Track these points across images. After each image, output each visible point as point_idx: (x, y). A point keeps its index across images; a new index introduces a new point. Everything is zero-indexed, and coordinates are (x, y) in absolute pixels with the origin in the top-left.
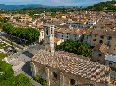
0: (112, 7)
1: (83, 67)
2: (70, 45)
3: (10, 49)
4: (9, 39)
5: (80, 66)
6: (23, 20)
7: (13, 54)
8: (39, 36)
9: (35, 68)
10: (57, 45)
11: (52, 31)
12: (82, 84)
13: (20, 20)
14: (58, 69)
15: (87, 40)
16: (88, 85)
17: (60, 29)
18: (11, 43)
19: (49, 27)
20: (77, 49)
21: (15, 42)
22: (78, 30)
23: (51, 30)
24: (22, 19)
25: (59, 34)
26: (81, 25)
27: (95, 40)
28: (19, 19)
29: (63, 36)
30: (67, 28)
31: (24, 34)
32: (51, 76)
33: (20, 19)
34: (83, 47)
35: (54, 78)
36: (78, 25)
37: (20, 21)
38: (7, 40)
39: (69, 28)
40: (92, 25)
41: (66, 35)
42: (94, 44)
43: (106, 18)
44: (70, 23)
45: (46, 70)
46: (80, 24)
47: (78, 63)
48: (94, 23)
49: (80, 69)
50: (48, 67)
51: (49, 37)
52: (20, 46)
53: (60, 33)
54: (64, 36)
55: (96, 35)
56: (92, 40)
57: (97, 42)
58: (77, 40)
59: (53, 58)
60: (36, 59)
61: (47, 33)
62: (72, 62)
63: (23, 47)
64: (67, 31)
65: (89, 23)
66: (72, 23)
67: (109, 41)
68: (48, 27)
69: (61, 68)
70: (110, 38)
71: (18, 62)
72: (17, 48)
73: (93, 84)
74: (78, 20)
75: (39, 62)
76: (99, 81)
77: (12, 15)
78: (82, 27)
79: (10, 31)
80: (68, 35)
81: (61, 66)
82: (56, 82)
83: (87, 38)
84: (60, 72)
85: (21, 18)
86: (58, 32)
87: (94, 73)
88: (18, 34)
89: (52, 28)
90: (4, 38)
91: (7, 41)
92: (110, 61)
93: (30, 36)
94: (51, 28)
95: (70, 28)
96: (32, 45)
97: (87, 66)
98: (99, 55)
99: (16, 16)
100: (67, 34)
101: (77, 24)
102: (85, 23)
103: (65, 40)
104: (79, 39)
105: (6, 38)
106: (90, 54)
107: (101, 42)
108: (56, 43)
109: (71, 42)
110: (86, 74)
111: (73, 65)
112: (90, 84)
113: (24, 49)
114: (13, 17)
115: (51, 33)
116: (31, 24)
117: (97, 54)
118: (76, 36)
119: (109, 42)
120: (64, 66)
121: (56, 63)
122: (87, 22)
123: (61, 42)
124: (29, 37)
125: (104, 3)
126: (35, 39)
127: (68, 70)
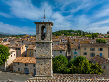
27: (85, 54)
51: (49, 43)
55: (85, 48)
57: (88, 56)
67: (101, 52)
83: (76, 53)
86: (35, 51)
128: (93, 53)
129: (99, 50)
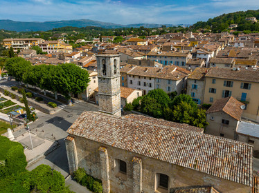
0: (247, 24)
1: (188, 144)
2: (157, 102)
3: (20, 112)
4: (19, 92)
5: (181, 142)
6: (51, 51)
7: (28, 122)
8: (87, 82)
9: (76, 152)
10: (128, 103)
11: (115, 66)
12: (185, 185)
13: (45, 51)
14: (129, 151)
15: (194, 91)
16: (200, 187)
17: (133, 68)
18: (24, 101)
19: (109, 57)
20: (173, 109)
21: (33, 97)
22: (174, 70)
23: (113, 64)
24: (49, 49)
25: (131, 78)
26: (180, 60)
27: (213, 91)
28: (43, 51)
29: (139, 82)
30: (149, 65)
31: (52, 79)
32: (112, 169)
33: (46, 49)
34: (186, 105)
35: (120, 174)
36: (174, 60)
37: (46, 53)
38: (15, 92)
39: (153, 65)
40: (205, 60)
41: (148, 81)
42: (211, 100)
43: (236, 45)
44: (156, 57)
45: (102, 155)
46: (177, 57)
47: (176, 136)
48: (209, 56)
49: (180, 150)
50: (106, 148)
51: (109, 79)
52: (44, 106)
53: (134, 76)
54: (142, 83)
55: (214, 80)
56: (207, 90)
57: (218, 96)
58: (171, 91)
59: (117, 128)
60: (79, 131)
61: (104, 71)
62: (162, 135)
63: (49, 108)
64: (150, 71)
65: (198, 56)
66: (161, 56)
67: (245, 91)
68: (105, 57)
69: (137, 147)
70: (246, 86)
71: (36, 140)
72: (37, 111)
73: (213, 183)
74: (173, 50)
75: (84, 136)
76: (227, 176)
77: (27, 41)
78: (183, 64)
79: (21, 74)
80: (152, 81)
81: (137, 144)
82: (125, 183)
83: (195, 87)
84: (134, 158)
85: (48, 46)
86: (130, 76)
87: (213, 158)
88: (39, 78)
89: (115, 60)
90: (9, 89)
91: (14, 97)
92: (248, 136)
93: (66, 83)
94: (112, 60)
95: (157, 66)
96: (71, 104)
97: (196, 143)
98: (223, 121)
99: (37, 44)
100: (150, 79)
101: (171, 57)
102: (190, 56)
103: (145, 91)
104: (176, 89)
105: (13, 89)
106: (203, 121)
107: (227, 94)
108: (124, 99)
109: (158, 95)
110: (196, 161)
111: (164, 140)
112: (205, 184)
113: (53, 113)
114: (29, 45)
115: (113, 72)
116: (68, 58)
117: (218, 119)
118: (169, 83)
119: (244, 95)
120: (143, 143)
121: (124, 138)
122: (194, 55)
123: (136, 97)
124: (64, 85)
125: (229, 16)
126: (76, 89)
127: (153, 152)
128: (229, 91)
129: (241, 87)
